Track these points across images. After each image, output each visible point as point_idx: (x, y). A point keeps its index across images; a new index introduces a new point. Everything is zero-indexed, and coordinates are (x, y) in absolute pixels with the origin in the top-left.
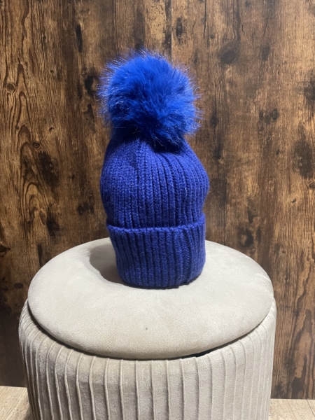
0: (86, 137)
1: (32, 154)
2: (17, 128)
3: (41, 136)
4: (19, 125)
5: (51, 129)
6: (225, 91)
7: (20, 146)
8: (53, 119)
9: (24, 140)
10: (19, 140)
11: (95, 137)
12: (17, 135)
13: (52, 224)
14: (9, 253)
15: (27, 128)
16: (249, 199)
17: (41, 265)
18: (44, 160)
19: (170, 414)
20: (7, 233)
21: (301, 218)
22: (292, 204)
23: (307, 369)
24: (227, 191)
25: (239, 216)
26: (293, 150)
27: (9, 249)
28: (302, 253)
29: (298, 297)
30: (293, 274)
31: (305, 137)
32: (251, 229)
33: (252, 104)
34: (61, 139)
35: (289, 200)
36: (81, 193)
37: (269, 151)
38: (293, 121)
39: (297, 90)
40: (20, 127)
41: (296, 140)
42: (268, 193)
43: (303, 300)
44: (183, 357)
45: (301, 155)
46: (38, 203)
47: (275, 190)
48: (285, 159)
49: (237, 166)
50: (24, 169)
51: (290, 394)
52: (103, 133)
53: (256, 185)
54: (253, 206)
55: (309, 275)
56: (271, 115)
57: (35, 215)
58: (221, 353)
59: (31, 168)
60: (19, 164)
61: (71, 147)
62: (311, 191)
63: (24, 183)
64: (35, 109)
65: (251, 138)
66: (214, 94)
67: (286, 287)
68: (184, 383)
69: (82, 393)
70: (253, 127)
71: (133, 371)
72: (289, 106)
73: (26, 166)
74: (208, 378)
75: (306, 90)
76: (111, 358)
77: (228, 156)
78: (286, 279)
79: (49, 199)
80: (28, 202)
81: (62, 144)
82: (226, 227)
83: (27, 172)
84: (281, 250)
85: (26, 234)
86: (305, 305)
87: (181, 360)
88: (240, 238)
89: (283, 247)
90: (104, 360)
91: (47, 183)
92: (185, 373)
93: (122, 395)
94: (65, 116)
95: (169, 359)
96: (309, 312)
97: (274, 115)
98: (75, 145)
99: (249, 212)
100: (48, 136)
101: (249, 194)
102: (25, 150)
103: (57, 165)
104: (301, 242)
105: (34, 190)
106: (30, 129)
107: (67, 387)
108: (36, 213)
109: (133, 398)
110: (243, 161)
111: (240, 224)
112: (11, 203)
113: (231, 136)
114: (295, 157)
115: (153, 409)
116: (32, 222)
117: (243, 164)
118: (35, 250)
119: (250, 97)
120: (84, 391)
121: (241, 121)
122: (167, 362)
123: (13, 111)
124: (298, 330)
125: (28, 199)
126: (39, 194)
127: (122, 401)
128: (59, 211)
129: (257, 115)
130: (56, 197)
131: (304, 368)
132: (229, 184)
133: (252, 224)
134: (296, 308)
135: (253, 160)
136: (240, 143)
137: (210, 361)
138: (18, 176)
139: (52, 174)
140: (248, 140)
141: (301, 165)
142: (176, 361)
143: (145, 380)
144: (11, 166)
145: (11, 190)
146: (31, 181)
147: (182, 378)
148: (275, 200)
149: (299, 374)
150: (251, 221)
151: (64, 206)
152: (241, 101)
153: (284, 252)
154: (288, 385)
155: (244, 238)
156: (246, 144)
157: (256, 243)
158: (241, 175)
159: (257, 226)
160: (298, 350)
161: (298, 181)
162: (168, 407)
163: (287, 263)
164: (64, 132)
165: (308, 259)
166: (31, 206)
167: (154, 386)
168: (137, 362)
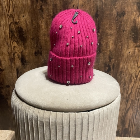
0: (39, 20)
1: (15, 27)
2: (8, 15)
3: (19, 19)
4: (9, 14)
5: (23, 16)
6: (102, 2)
7: (9, 24)
8: (24, 12)
9: (11, 21)
10: (9, 21)
11: (43, 21)
12: (8, 18)
13: (23, 60)
14: (4, 72)
15: (12, 16)
16: (110, 51)
17: (18, 77)
18: (20, 30)
19: (77, 135)
20: (3, 63)
21: (132, 60)
22: (128, 54)
23: (130, 124)
24: (101, 47)
25: (105, 59)
26: (131, 30)
27: (4, 70)
28: (131, 75)
29: (128, 94)
30: (127, 84)
31: (136, 24)
32: (110, 64)
33: (114, 8)
34: (28, 21)
35: (127, 52)
36: (36, 46)
37: (120, 30)
38: (131, 17)
39: (134, 3)
40: (9, 15)
41: (132, 25)
42: (118, 49)
43: (130, 95)
44: (83, 112)
45: (134, 32)
46: (17, 50)
47: (121, 47)
48: (126, 34)
49: (106, 36)
50: (11, 34)
51: (123, 135)
52: (47, 19)
53: (113, 45)
54: (111, 54)
55: (133, 85)
56: (122, 14)
57: (16, 55)
58: (99, 111)
59: (14, 34)
60: (9, 32)
61: (32, 25)
62: (137, 48)
63: (11, 41)
64: (16, 7)
65: (113, 24)
66: (97, 3)
67: (124, 90)
68: (83, 121)
69: (40, 126)
70: (114, 19)
71: (62, 116)
72: (130, 10)
73: (12, 33)
74: (93, 120)
75: (138, 3)
76: (53, 111)
77: (102, 31)
78: (124, 86)
79: (22, 48)
80: (12, 50)
81: (28, 24)
82: (100, 63)
83: (12, 36)
84: (122, 74)
85: (11, 64)
86: (131, 97)
87: (82, 112)
88: (105, 68)
89: (123, 72)
90: (50, 112)
91: (21, 41)
92: (84, 118)
93: (57, 126)
94: (30, 10)
95: (77, 112)
96: (132, 101)
97: (123, 14)
98: (34, 24)
99: (110, 57)
100: (22, 19)
101: (110, 49)
102: (12, 26)
103: (26, 33)
104: (131, 71)
105: (15, 44)
106: (14, 16)
107: (34, 123)
108: (16, 54)
109: (62, 127)
110: (109, 34)
111: (105, 62)
112: (5, 50)
113: (104, 23)
114: (131, 33)
115: (70, 132)
116: (14, 59)
117: (108, 35)
118: (15, 71)
119: (113, 5)
120: (41, 125)
121: (108, 16)
122: (76, 113)
123: (6, 7)
124: (127, 108)
125: (12, 48)
126: (18, 46)
127: (57, 129)
128: (26, 54)
129: (116, 14)
130: (25, 47)
131: (129, 124)
132: (102, 44)
133: (111, 62)
134: (127, 99)
135: (113, 34)
136: (108, 26)
137: (94, 113)
138: (8, 37)
139: (24, 37)
140: (111, 25)
141: (134, 37)
142: (80, 113)
143: (67, 120)
144: (5, 33)
145: (5, 44)
146: (14, 40)
147: (82, 120)
148: (121, 52)
149: (127, 126)
150: (110, 61)
151: (29, 52)
152: (109, 7)
153: (124, 75)
154: (122, 131)
155: (107, 68)
156: (110, 26)
157: (112, 70)
158: (107, 40)
159: (113, 63)
160: (127, 116)
161: (132, 44)
162: (76, 131)
163: (125, 79)
164: (29, 18)
165: (134, 78)
166: (14, 51)
167: (70, 122)
168: (64, 113)
